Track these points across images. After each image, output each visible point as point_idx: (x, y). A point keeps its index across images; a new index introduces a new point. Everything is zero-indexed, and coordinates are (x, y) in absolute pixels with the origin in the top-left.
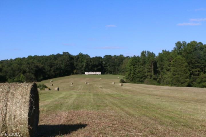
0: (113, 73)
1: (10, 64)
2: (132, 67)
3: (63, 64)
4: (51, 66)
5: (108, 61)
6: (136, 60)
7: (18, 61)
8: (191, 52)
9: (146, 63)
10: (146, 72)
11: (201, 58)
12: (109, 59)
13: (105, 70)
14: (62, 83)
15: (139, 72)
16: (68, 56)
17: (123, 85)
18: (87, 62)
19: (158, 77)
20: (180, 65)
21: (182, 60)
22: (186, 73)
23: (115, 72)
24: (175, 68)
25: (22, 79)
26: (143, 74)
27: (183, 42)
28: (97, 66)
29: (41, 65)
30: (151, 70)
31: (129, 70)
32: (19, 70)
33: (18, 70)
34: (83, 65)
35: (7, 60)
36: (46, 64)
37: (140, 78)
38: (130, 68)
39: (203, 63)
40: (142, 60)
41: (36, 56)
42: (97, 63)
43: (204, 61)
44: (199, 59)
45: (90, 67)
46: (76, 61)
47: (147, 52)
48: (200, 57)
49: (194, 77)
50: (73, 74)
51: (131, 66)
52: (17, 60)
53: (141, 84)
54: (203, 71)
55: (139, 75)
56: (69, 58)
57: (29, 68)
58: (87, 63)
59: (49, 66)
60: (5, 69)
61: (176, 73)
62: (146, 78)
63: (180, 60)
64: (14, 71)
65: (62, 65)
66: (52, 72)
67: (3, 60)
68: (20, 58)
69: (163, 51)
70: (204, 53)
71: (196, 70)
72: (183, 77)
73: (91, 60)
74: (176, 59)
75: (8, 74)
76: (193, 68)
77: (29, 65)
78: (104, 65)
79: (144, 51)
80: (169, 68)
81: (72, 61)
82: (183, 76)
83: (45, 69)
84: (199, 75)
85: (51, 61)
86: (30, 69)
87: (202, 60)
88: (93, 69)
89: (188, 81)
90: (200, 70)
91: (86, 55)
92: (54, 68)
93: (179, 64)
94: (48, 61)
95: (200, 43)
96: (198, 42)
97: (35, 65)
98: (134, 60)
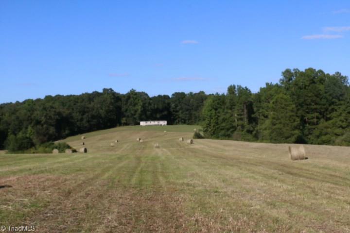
0: (187, 121)
1: (15, 110)
2: (213, 111)
3: (104, 108)
4: (83, 112)
5: (180, 102)
6: (219, 101)
7: (29, 105)
8: (306, 86)
9: (235, 105)
10: (236, 120)
11: (321, 97)
12: (181, 100)
13: (175, 117)
14: (100, 140)
15: (224, 120)
16: (111, 95)
17: (194, 142)
18: (144, 104)
19: (254, 128)
20: (283, 108)
21: (286, 100)
22: (293, 121)
23: (190, 121)
24: (275, 113)
25: (30, 135)
26: (230, 124)
27: (294, 70)
28: (162, 111)
29: (65, 112)
30: (242, 117)
31: (208, 117)
32: (30, 120)
33: (28, 120)
34: (138, 109)
35: (11, 103)
36: (75, 109)
37: (226, 130)
38: (209, 113)
39: (324, 105)
40: (229, 101)
41: (59, 95)
42: (160, 107)
43: (325, 100)
44: (318, 97)
45: (148, 113)
46: (125, 103)
47: (236, 87)
48: (320, 94)
49: (310, 127)
50: (120, 124)
51: (211, 110)
52: (27, 103)
53: (228, 140)
54: (325, 117)
55: (223, 124)
56: (113, 99)
57: (46, 116)
58: (143, 106)
59: (80, 112)
60: (6, 118)
61: (278, 122)
62: (235, 130)
63: (283, 101)
64: (21, 122)
65: (101, 111)
66: (84, 122)
67: (4, 104)
68: (32, 100)
69: (267, 84)
70: (325, 88)
71: (313, 115)
72: (288, 128)
73: (151, 101)
74: (276, 99)
75: (11, 126)
76: (308, 113)
77: (46, 111)
78: (173, 108)
79: (233, 85)
80: (267, 113)
81: (119, 104)
82: (288, 126)
83: (72, 117)
84: (317, 124)
85: (83, 104)
86: (48, 118)
87: (323, 100)
88: (154, 116)
89: (296, 134)
90: (320, 116)
91: (142, 92)
92: (88, 116)
93: (281, 107)
94: (79, 104)
95: (321, 71)
96: (317, 70)
97: (55, 111)
98: (216, 100)
